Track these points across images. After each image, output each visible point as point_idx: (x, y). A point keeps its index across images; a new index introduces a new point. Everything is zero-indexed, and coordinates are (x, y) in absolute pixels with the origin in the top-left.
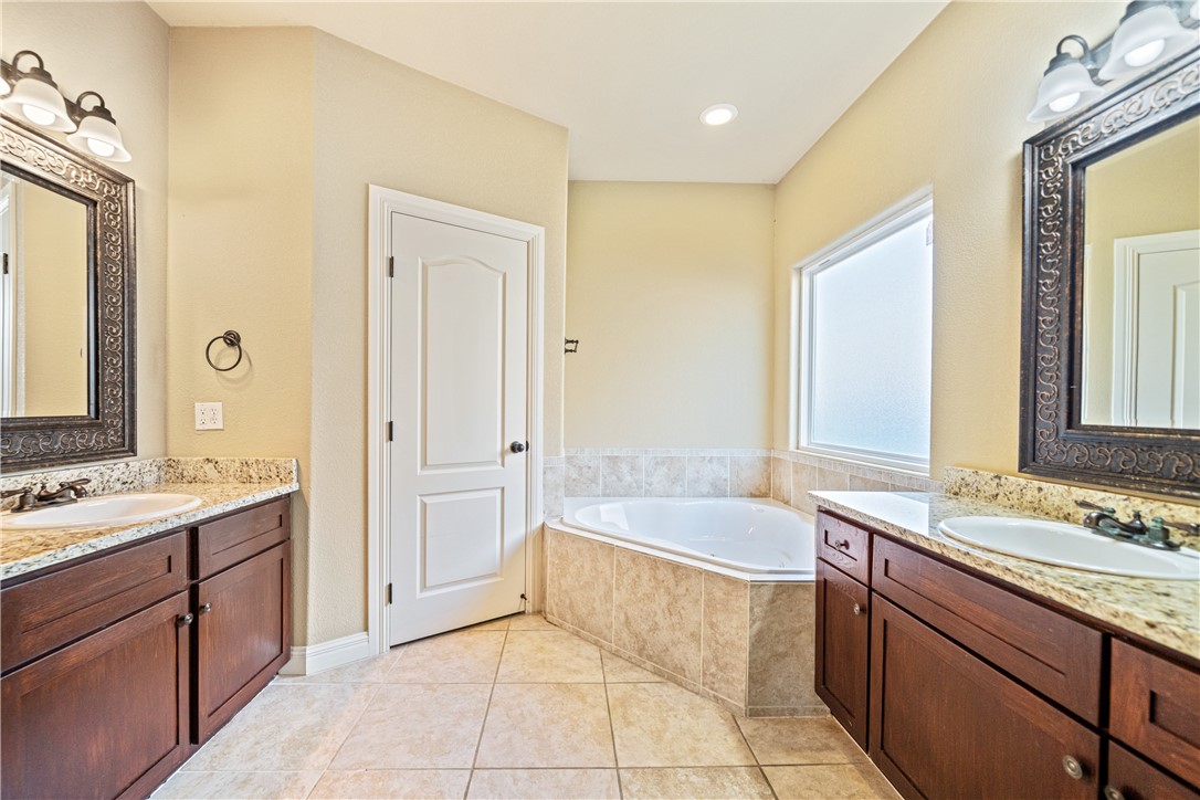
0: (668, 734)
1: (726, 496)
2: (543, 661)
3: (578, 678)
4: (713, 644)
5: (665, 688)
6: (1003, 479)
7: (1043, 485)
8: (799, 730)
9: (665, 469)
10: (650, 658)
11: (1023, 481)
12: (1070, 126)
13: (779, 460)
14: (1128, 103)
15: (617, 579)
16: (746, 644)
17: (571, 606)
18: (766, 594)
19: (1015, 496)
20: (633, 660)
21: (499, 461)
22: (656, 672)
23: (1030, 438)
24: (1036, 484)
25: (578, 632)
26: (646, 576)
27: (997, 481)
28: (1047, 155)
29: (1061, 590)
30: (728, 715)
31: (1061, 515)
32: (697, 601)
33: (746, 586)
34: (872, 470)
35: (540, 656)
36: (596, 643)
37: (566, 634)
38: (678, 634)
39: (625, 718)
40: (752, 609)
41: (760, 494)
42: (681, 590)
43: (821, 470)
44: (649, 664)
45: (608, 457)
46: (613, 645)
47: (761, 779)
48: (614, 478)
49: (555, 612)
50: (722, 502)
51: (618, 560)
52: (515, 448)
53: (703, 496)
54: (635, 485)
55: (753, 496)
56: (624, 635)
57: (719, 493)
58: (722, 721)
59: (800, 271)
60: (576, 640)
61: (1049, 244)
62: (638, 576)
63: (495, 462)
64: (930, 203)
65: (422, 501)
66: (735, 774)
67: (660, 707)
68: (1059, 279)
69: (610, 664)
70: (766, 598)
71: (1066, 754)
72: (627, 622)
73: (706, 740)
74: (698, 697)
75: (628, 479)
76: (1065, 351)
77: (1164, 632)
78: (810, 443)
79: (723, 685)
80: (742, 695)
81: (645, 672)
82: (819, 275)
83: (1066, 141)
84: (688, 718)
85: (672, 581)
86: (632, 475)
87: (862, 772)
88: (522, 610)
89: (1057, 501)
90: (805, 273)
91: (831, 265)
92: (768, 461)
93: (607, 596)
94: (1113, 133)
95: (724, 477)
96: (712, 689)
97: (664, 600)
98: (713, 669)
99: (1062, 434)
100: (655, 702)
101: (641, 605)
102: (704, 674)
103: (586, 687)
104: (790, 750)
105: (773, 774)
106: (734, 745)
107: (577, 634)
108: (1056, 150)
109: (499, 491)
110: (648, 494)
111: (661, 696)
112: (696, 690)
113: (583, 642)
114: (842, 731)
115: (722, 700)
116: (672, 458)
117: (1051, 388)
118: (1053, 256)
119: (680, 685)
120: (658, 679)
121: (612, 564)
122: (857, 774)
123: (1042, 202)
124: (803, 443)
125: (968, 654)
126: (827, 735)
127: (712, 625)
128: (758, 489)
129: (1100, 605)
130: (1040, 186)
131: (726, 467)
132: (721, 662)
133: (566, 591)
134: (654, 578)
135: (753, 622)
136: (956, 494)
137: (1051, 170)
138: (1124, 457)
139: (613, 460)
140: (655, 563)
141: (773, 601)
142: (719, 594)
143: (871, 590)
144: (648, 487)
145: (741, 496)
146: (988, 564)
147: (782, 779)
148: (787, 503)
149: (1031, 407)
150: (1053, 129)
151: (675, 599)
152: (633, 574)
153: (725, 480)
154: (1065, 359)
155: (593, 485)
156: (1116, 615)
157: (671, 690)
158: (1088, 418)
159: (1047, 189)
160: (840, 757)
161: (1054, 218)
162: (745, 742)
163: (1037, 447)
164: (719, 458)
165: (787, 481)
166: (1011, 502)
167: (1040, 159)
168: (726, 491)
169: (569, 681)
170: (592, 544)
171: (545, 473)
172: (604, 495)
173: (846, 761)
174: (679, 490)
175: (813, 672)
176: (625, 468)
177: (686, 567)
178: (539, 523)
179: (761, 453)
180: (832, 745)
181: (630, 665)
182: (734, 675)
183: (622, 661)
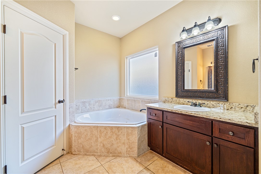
0: (125, 170)
1: (112, 108)
2: (79, 167)
3: (93, 167)
4: (129, 144)
5: (117, 159)
6: (173, 99)
7: (180, 99)
8: (147, 156)
9: (98, 103)
10: (111, 153)
11: (176, 99)
12: (183, 41)
13: (123, 99)
14: (192, 40)
15: (100, 135)
16: (137, 141)
17: (83, 147)
18: (140, 128)
19: (175, 101)
20: (106, 155)
21: (54, 107)
22: (113, 156)
23: (177, 92)
24: (179, 99)
25: (86, 154)
26: (109, 132)
27: (172, 99)
28: (179, 45)
29: (205, 116)
30: (134, 159)
31: (183, 104)
32: (124, 135)
33: (136, 128)
34: (146, 99)
35: (77, 166)
36: (93, 155)
37: (82, 156)
38: (119, 144)
39: (113, 172)
40: (138, 133)
41: (118, 107)
42: (120, 133)
43: (134, 100)
44: (111, 155)
45: (82, 102)
46: (99, 154)
47: (148, 170)
48: (84, 107)
49: (76, 151)
50: (111, 110)
51: (100, 130)
52: (59, 102)
53: (107, 109)
54: (90, 109)
55: (117, 107)
56: (103, 150)
57: (110, 108)
58: (134, 161)
59: (127, 58)
60: (86, 157)
61: (180, 60)
62: (107, 133)
63: (53, 107)
64: (158, 49)
65: (22, 127)
66: (143, 172)
67: (119, 164)
68: (181, 66)
69: (100, 159)
70: (140, 130)
71: (207, 142)
72: (104, 146)
73: (134, 167)
74: (125, 158)
75: (88, 107)
76: (183, 77)
77: (222, 119)
78: (129, 95)
79: (131, 152)
80: (136, 153)
81: (110, 157)
82: (130, 60)
83: (182, 44)
84: (127, 164)
85: (117, 131)
86: (89, 106)
87: (161, 159)
88: (63, 154)
89: (182, 102)
90: (128, 58)
91: (134, 58)
92: (120, 99)
93: (97, 140)
94: (189, 44)
95: (111, 104)
96: (129, 154)
97: (115, 137)
98: (129, 150)
99: (182, 91)
100: (117, 164)
101: (108, 140)
102: (127, 152)
103: (97, 169)
104: (149, 160)
105: (149, 168)
106: (139, 165)
107: (86, 155)
108: (180, 45)
109: (54, 117)
110: (93, 110)
111: (117, 162)
112: (124, 156)
113: (88, 156)
114: (153, 152)
115: (132, 156)
116: (100, 100)
117: (180, 83)
118: (180, 62)
119: (120, 157)
120: (114, 158)
121: (98, 131)
122: (160, 160)
123: (178, 53)
124: (128, 95)
125: (186, 130)
126: (152, 154)
127: (128, 139)
128: (118, 106)
129: (212, 117)
130: (178, 50)
131: (112, 101)
132: (131, 147)
133: (81, 143)
134: (112, 132)
135: (138, 135)
136: (164, 102)
137: (180, 48)
138: (191, 94)
139: (84, 103)
140: (112, 128)
141: (141, 130)
142: (130, 131)
143: (163, 122)
144: (93, 109)
145: (115, 108)
146: (191, 113)
147: (151, 167)
148: (125, 108)
149: (177, 87)
150: (180, 41)
151: (118, 136)
152: (105, 132)
153: (112, 104)
154: (183, 79)
155: (78, 110)
156: (215, 118)
157: (118, 159)
158: (186, 88)
159: (179, 51)
160: (156, 158)
161: (180, 56)
162: (140, 163)
163: (178, 93)
164: (110, 99)
165: (125, 103)
166: (174, 103)
167: (178, 46)
168: (112, 107)
169: (91, 169)
170: (90, 127)
171: (69, 109)
172: (81, 113)
173: (158, 158)
174: (101, 108)
175: (147, 142)
176: (87, 104)
177: (121, 127)
178: (68, 125)
179: (118, 98)
180: (154, 156)
181: (105, 157)
182: (134, 149)
183: (102, 157)
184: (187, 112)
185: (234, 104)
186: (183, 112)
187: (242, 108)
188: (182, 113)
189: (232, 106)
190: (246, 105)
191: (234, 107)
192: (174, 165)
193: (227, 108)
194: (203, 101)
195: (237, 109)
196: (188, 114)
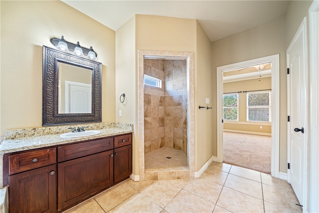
6: (36, 130)
7: (51, 128)
11: (44, 128)
19: (41, 132)
23: (45, 117)
24: (48, 128)
27: (34, 130)
31: (56, 133)
99: (55, 116)
117: (51, 106)
129: (114, 134)
138: (69, 119)
158: (60, 112)
163: (47, 119)
166: (40, 134)
184: (95, 136)
185: (105, 123)
186: (91, 137)
187: (109, 125)
188: (90, 139)
189: (104, 125)
190: (111, 123)
191: (105, 126)
192: (74, 208)
193: (101, 127)
194: (83, 125)
195: (107, 127)
196: (96, 138)
